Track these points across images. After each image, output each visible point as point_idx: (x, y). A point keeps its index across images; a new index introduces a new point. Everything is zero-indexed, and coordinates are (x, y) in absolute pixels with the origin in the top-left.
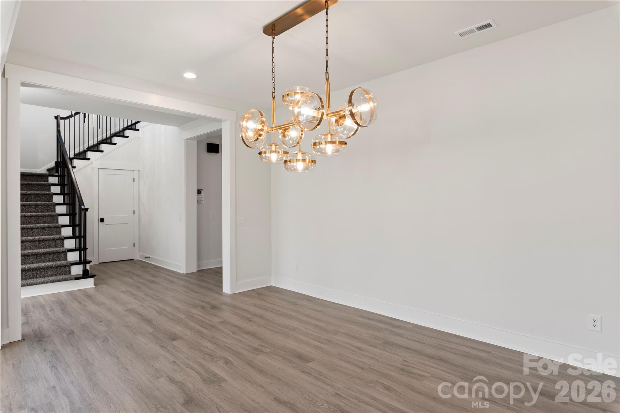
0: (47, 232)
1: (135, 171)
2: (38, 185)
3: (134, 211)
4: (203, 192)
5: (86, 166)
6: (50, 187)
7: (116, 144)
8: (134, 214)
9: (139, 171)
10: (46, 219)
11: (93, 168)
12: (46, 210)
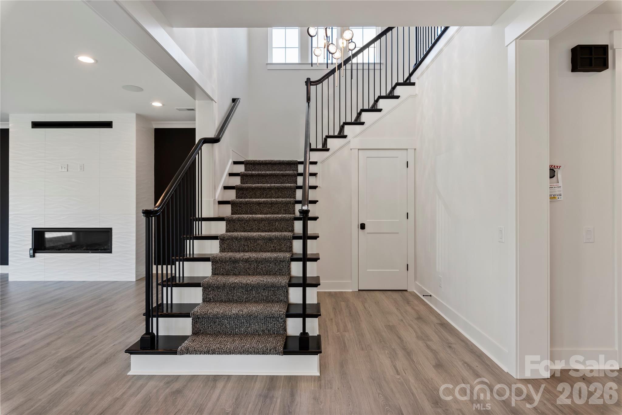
0: (274, 246)
1: (408, 150)
2: (283, 175)
3: (407, 213)
4: (559, 174)
5: (342, 147)
6: (297, 179)
7: (382, 109)
8: (408, 218)
9: (415, 149)
10: (278, 224)
11: (351, 149)
12: (284, 210)
